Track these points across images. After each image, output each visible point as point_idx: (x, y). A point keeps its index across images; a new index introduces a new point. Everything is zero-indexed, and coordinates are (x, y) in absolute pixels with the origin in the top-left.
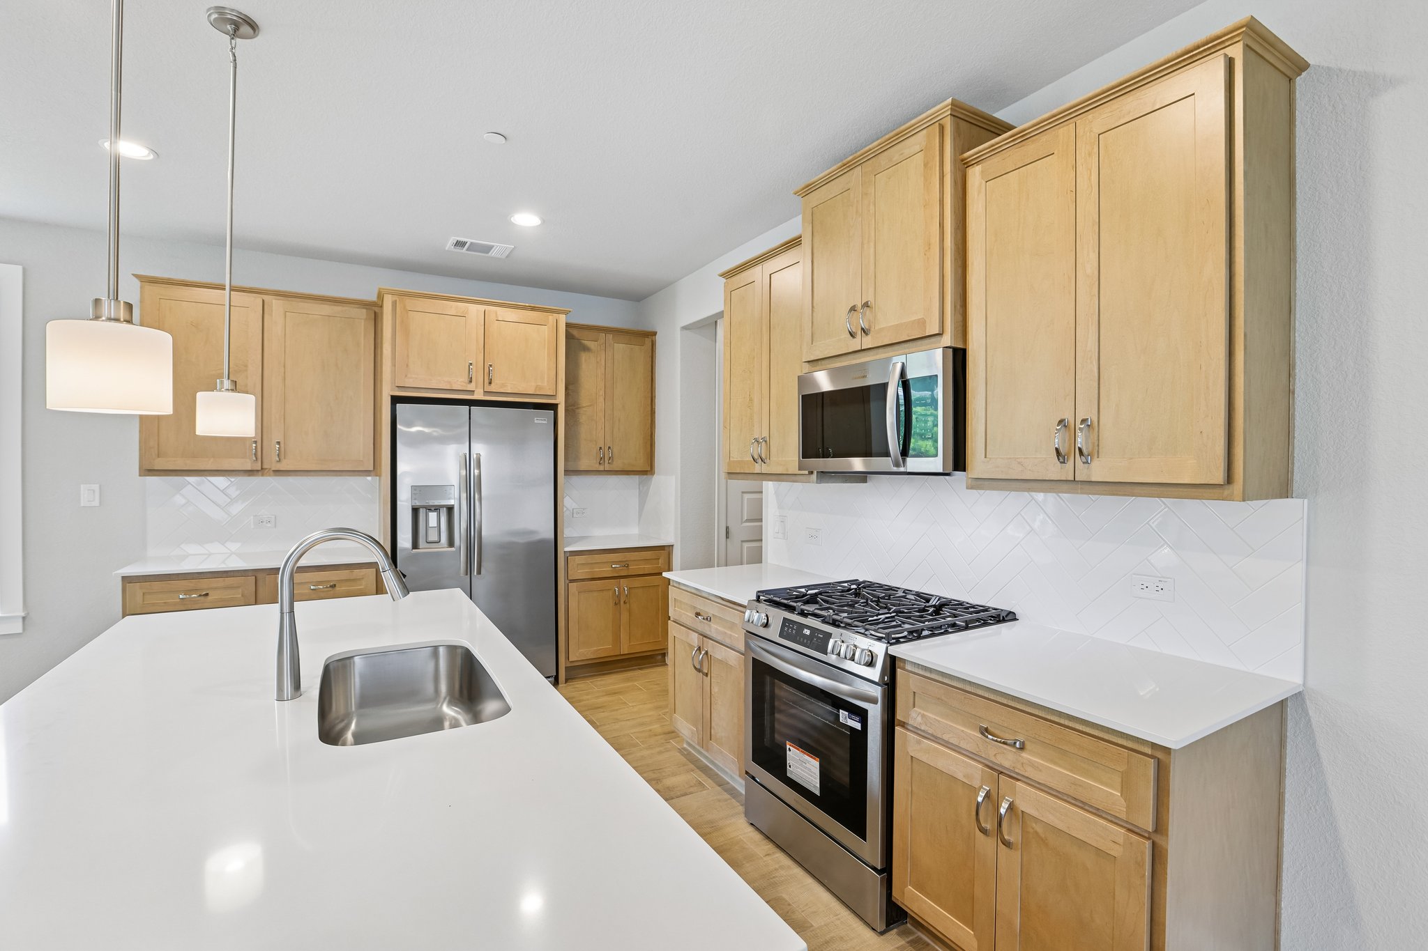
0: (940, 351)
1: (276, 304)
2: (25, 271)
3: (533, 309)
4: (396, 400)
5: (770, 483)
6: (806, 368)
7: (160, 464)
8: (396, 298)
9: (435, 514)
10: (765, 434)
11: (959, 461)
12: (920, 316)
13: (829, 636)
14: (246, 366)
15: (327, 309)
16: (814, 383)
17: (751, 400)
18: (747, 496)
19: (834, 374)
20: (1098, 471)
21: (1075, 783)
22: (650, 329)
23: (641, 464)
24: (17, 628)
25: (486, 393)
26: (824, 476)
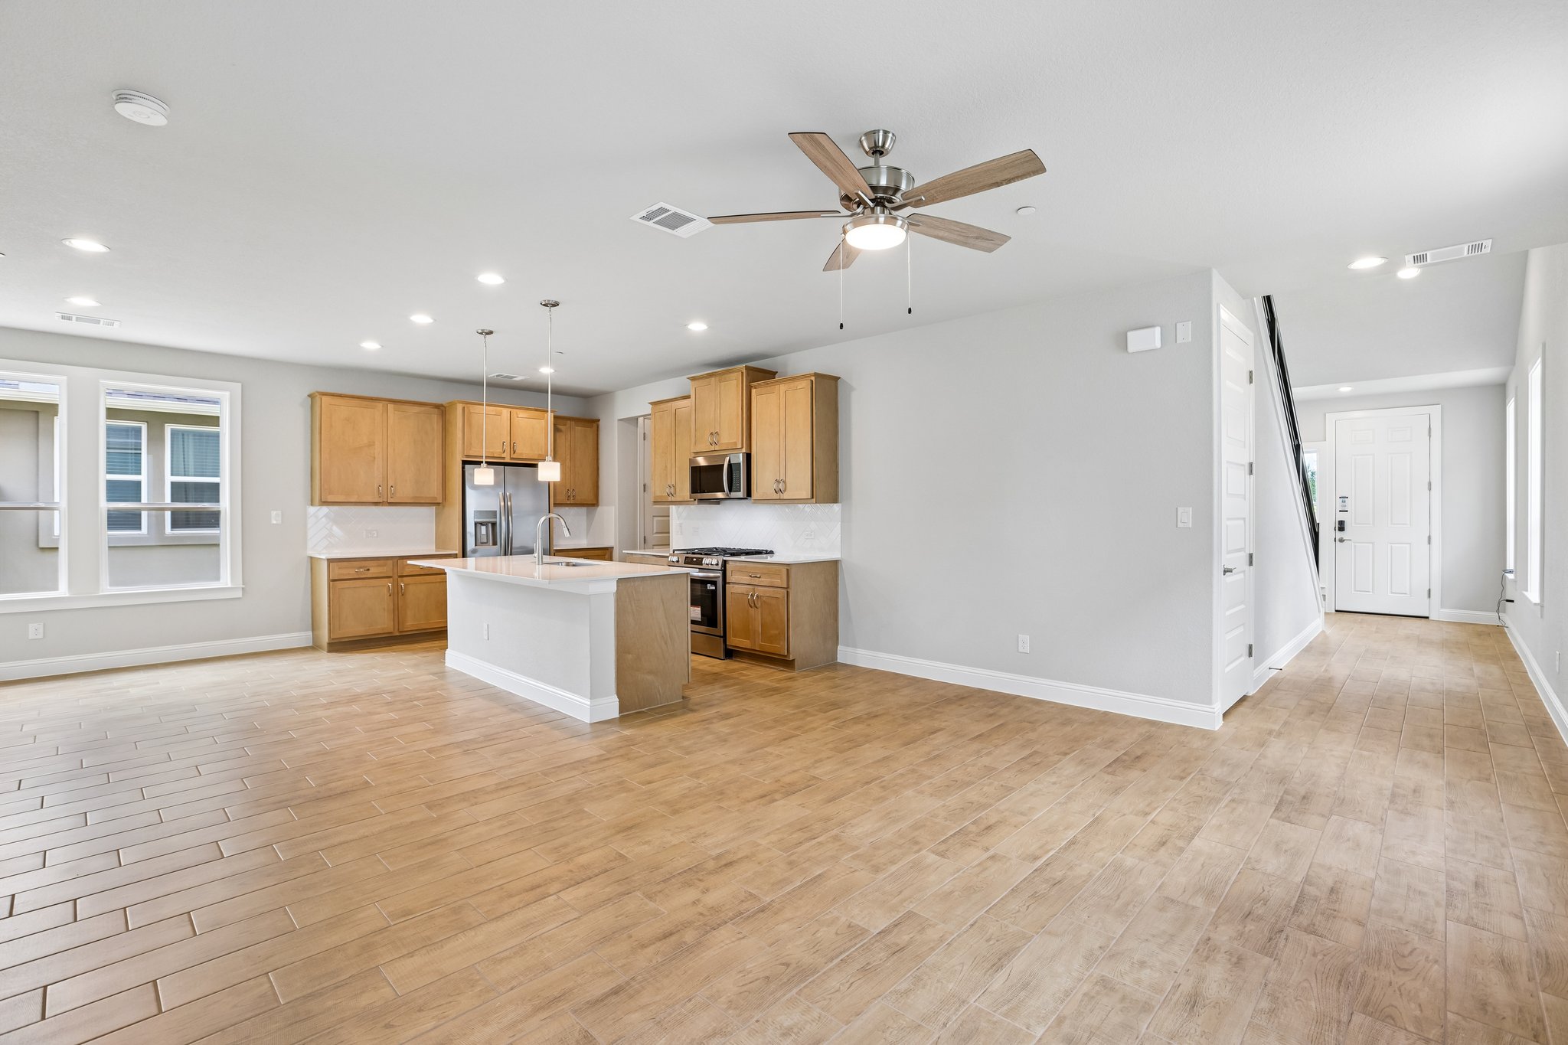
0: (741, 454)
1: (391, 406)
2: (242, 386)
3: (536, 410)
4: (464, 463)
5: (674, 506)
6: (693, 455)
7: (330, 499)
8: (465, 406)
9: (485, 527)
10: (673, 483)
11: (749, 494)
12: (734, 441)
13: (702, 559)
14: (374, 442)
15: (417, 409)
16: (697, 462)
17: (666, 467)
18: (655, 519)
19: (706, 458)
20: (785, 496)
21: (772, 582)
22: (595, 418)
23: (590, 499)
24: (239, 594)
25: (511, 458)
26: (702, 501)
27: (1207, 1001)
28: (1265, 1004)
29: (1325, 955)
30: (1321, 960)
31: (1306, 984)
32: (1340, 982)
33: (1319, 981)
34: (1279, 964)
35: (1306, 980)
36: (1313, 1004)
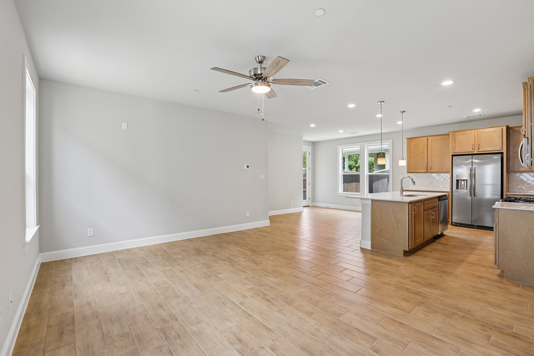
1: (430, 138)
3: (493, 127)
4: (453, 156)
7: (410, 171)
8: (452, 133)
9: (463, 181)
14: (424, 152)
15: (440, 137)
27: (158, 308)
28: (148, 316)
29: (148, 341)
30: (148, 339)
31: (145, 328)
32: (138, 336)
33: (143, 332)
34: (155, 328)
35: (146, 330)
36: (140, 325)
